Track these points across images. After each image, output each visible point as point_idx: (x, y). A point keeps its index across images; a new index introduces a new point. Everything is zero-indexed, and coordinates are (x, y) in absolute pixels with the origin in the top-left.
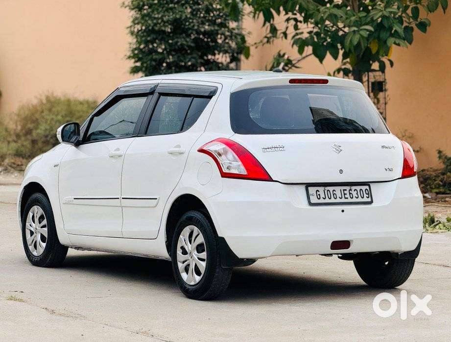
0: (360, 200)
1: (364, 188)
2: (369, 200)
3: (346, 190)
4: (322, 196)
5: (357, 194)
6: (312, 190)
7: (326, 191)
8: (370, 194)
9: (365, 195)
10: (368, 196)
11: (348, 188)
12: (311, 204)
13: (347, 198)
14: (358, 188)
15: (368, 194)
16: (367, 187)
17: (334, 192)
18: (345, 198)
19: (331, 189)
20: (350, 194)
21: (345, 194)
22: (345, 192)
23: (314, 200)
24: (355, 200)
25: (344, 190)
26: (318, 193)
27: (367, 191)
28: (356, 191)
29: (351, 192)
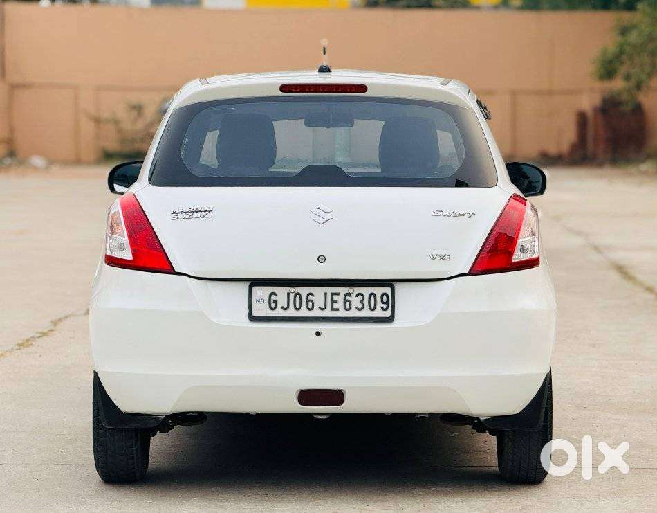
0: (366, 313)
1: (379, 291)
2: (388, 314)
3: (338, 294)
4: (282, 302)
5: (362, 302)
6: (260, 292)
7: (292, 296)
8: (390, 303)
9: (380, 305)
10: (385, 306)
11: (343, 290)
12: (252, 318)
13: (338, 310)
14: (366, 291)
15: (387, 303)
16: (388, 290)
17: (310, 297)
18: (333, 309)
19: (304, 291)
20: (345, 301)
21: (333, 302)
22: (335, 298)
23: (261, 310)
24: (354, 313)
25: (333, 294)
26: (273, 298)
27: (385, 297)
28: (360, 297)
29: (348, 298)
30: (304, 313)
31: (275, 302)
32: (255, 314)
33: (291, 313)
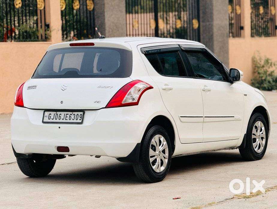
0: (75, 121)
1: (80, 113)
2: (81, 121)
3: (68, 114)
4: (52, 117)
5: (74, 117)
6: (47, 113)
7: (55, 115)
8: (82, 118)
10: (80, 118)
11: (69, 113)
14: (76, 113)
16: (82, 113)
17: (60, 115)
18: (66, 119)
19: (59, 113)
20: (70, 117)
21: (66, 117)
24: (71, 121)
25: (67, 114)
26: (50, 115)
27: (81, 115)
28: (74, 115)
29: (71, 116)
30: (58, 121)
31: (50, 117)
32: (44, 121)
33: (54, 121)
